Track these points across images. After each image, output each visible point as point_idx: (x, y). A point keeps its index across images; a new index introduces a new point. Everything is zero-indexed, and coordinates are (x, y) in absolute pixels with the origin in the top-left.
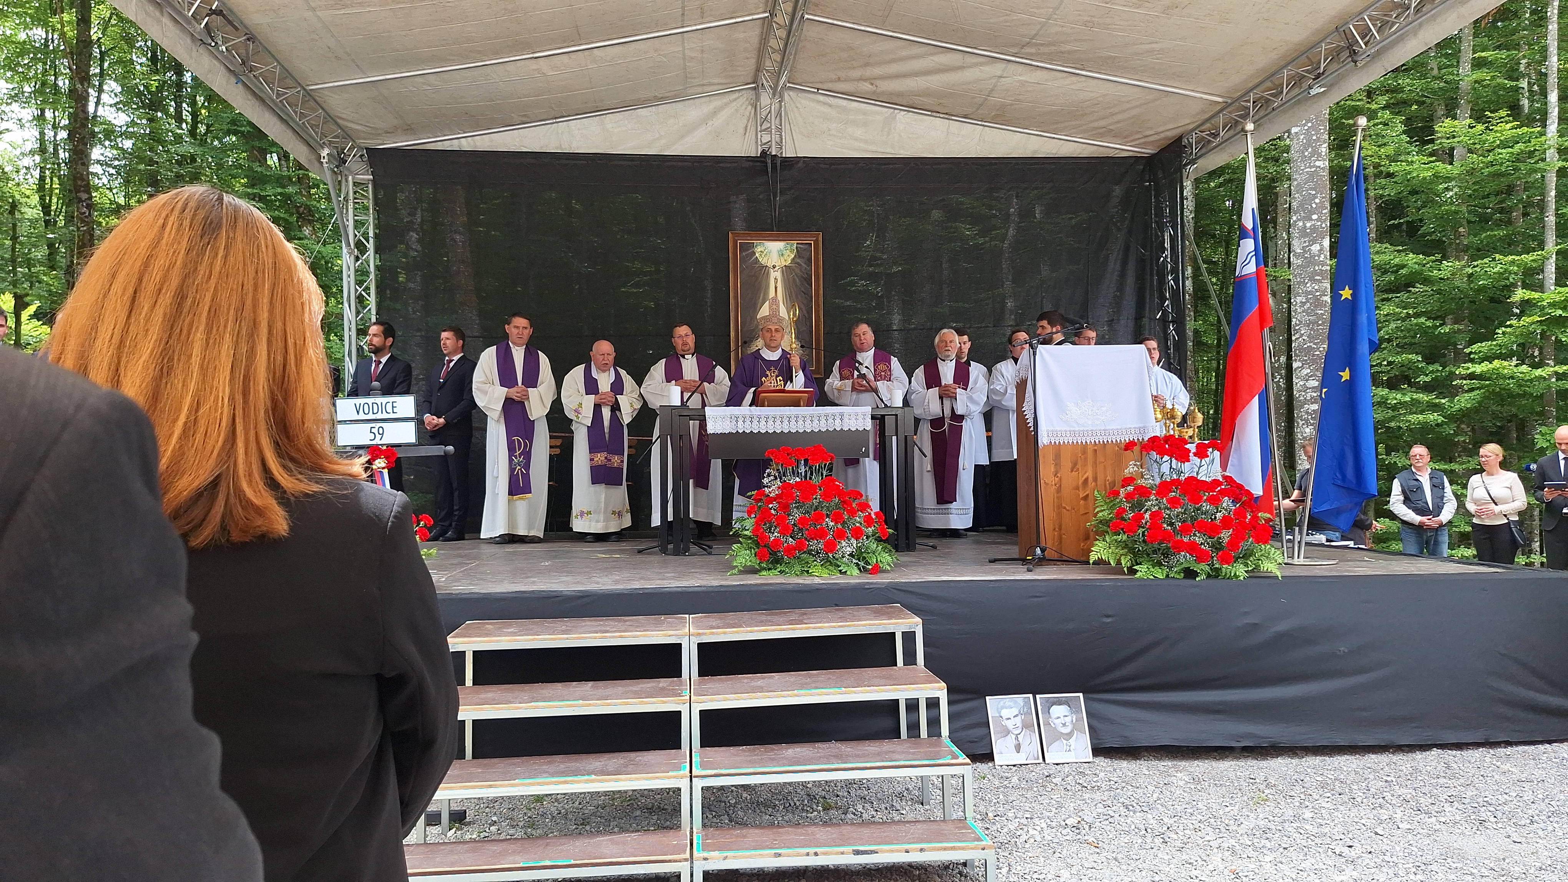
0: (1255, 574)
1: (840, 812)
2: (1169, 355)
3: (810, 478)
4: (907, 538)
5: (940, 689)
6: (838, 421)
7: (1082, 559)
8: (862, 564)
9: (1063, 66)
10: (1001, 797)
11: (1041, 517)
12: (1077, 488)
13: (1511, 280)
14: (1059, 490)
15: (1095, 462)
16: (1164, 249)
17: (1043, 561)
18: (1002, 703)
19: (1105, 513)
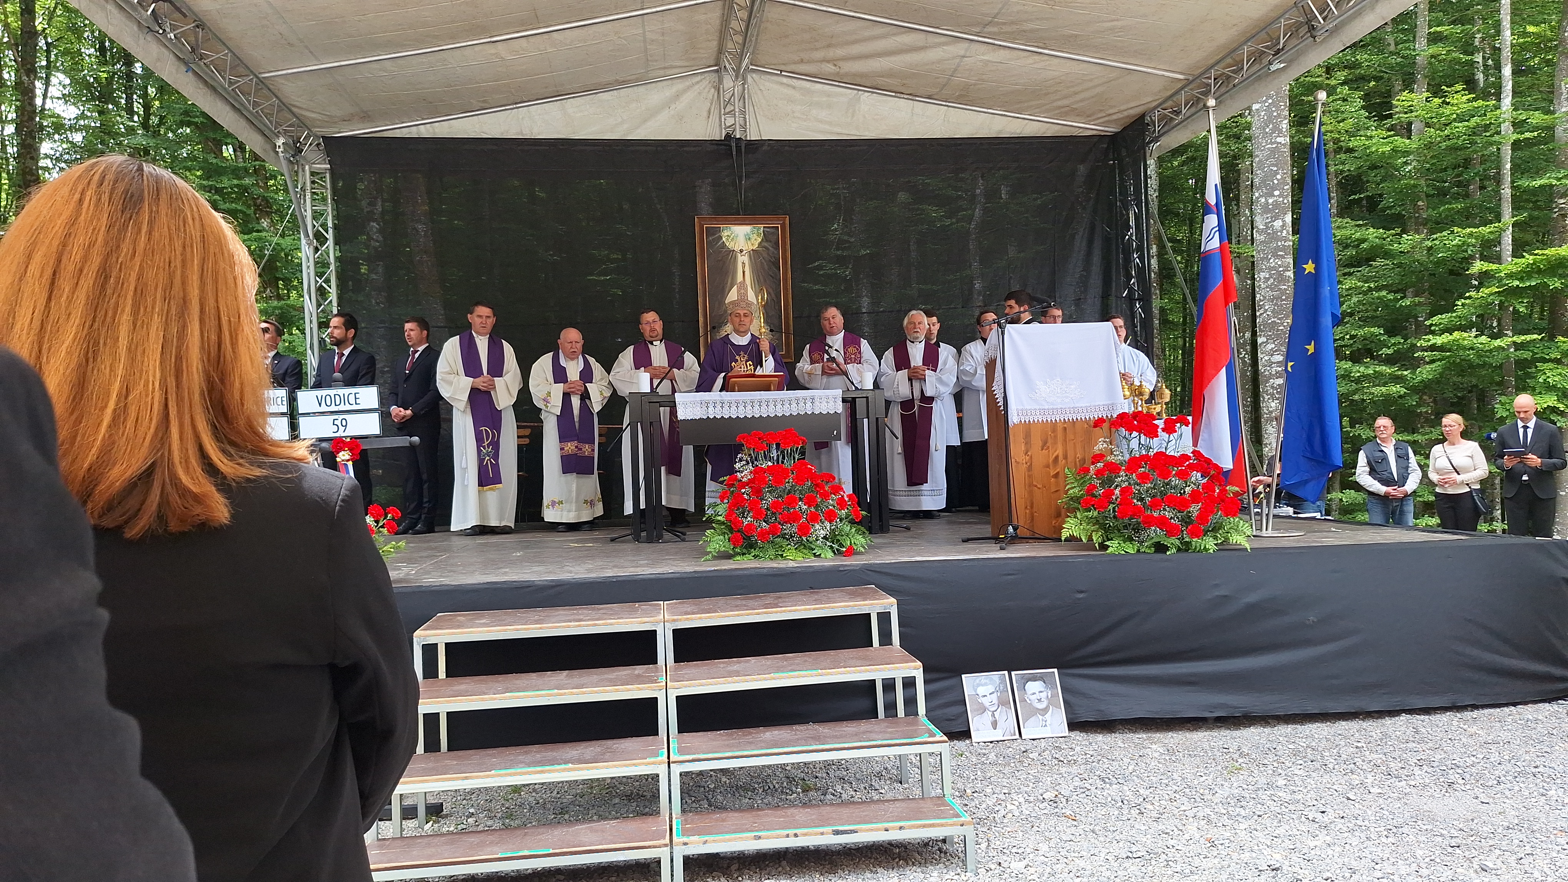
0: (1224, 547)
1: (819, 793)
2: (1136, 333)
3: (783, 462)
4: (881, 520)
5: (916, 668)
6: (809, 404)
7: (1054, 536)
8: (836, 546)
9: (1026, 45)
10: (979, 773)
11: (1013, 496)
12: (1048, 466)
13: (1470, 252)
14: (1030, 468)
15: (1065, 440)
16: (1129, 227)
17: (1015, 539)
18: (977, 681)
19: (1076, 490)
